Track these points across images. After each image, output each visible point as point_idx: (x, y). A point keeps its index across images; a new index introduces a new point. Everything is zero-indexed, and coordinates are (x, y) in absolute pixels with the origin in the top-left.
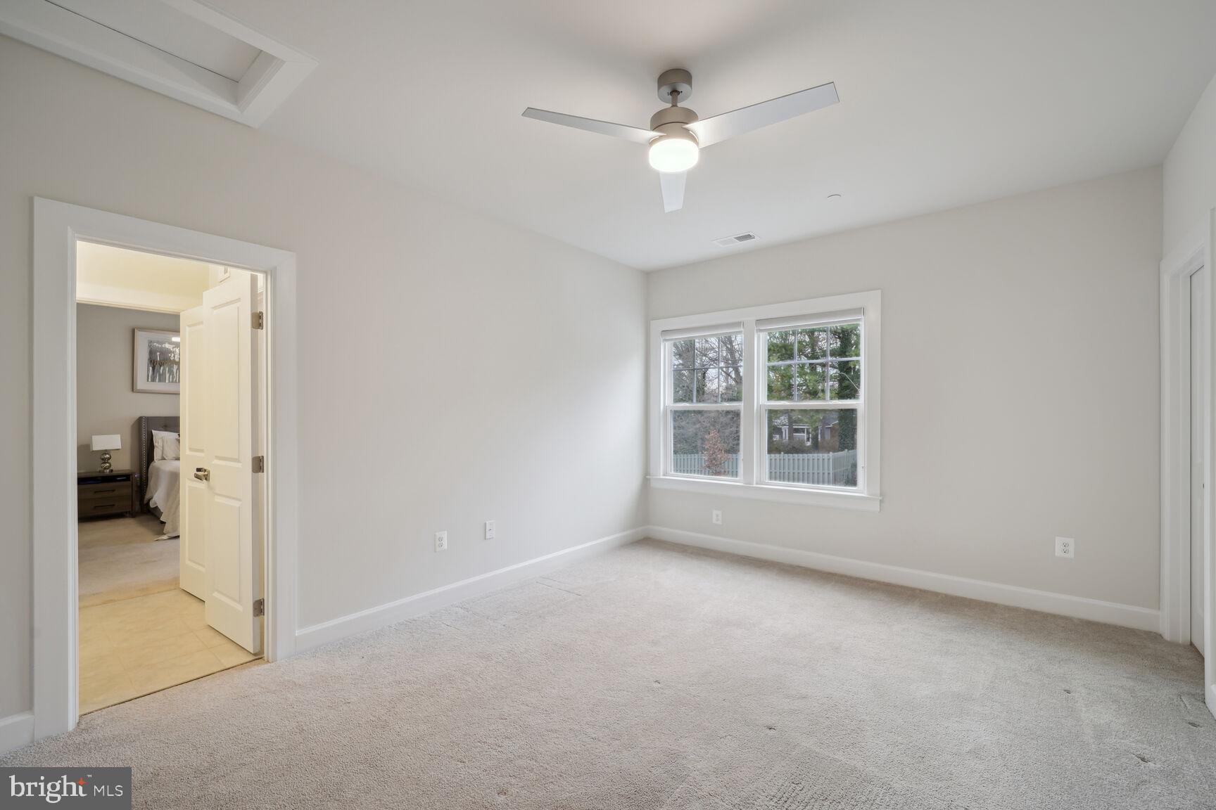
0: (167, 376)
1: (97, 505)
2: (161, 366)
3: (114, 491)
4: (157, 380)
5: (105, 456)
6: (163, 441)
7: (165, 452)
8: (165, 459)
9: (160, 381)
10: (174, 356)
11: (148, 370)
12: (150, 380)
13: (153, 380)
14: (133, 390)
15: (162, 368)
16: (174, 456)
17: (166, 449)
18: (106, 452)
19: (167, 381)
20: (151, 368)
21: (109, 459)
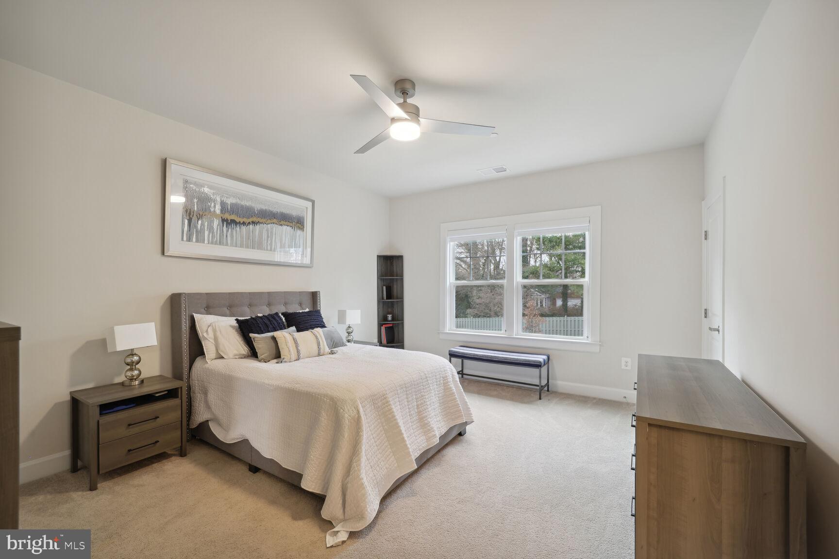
0: (206, 233)
1: (132, 448)
2: (198, 220)
3: (157, 418)
4: (194, 240)
5: (131, 359)
6: (215, 331)
7: (221, 347)
8: (222, 358)
9: (197, 241)
10: (215, 206)
11: (183, 224)
12: (185, 239)
13: (189, 239)
14: (163, 253)
15: (200, 222)
16: (236, 352)
17: (222, 340)
18: (132, 353)
19: (206, 241)
20: (186, 222)
21: (138, 362)
